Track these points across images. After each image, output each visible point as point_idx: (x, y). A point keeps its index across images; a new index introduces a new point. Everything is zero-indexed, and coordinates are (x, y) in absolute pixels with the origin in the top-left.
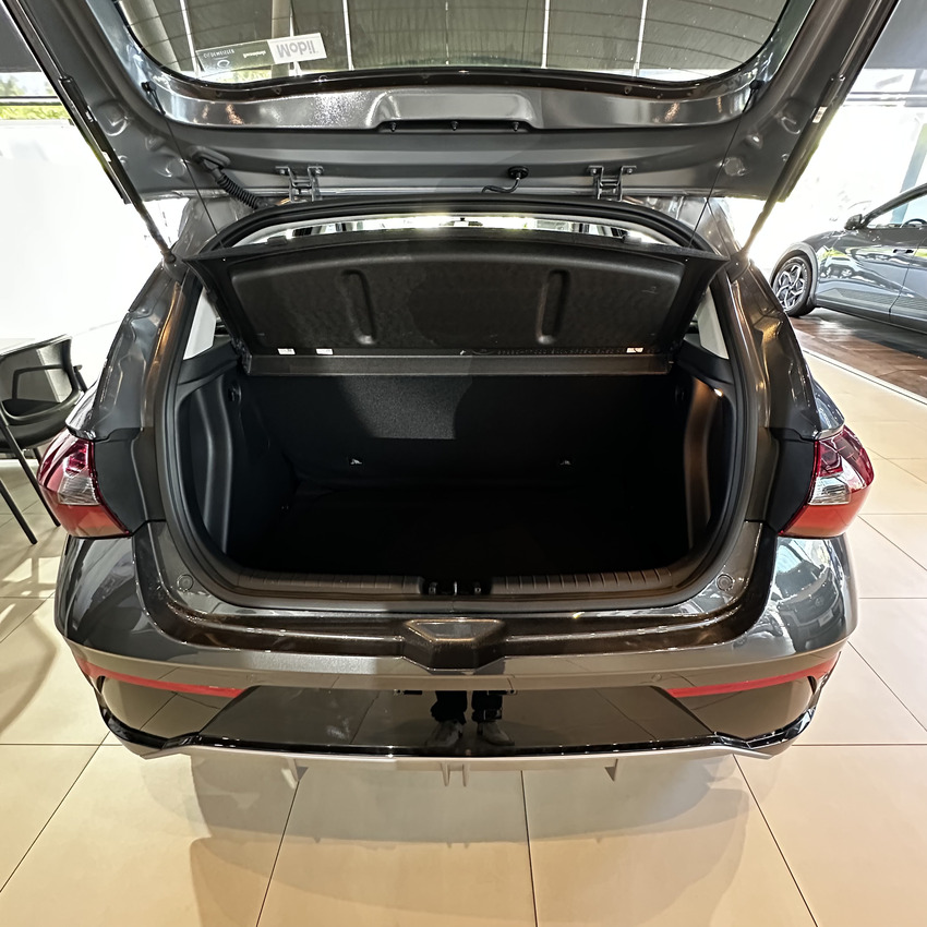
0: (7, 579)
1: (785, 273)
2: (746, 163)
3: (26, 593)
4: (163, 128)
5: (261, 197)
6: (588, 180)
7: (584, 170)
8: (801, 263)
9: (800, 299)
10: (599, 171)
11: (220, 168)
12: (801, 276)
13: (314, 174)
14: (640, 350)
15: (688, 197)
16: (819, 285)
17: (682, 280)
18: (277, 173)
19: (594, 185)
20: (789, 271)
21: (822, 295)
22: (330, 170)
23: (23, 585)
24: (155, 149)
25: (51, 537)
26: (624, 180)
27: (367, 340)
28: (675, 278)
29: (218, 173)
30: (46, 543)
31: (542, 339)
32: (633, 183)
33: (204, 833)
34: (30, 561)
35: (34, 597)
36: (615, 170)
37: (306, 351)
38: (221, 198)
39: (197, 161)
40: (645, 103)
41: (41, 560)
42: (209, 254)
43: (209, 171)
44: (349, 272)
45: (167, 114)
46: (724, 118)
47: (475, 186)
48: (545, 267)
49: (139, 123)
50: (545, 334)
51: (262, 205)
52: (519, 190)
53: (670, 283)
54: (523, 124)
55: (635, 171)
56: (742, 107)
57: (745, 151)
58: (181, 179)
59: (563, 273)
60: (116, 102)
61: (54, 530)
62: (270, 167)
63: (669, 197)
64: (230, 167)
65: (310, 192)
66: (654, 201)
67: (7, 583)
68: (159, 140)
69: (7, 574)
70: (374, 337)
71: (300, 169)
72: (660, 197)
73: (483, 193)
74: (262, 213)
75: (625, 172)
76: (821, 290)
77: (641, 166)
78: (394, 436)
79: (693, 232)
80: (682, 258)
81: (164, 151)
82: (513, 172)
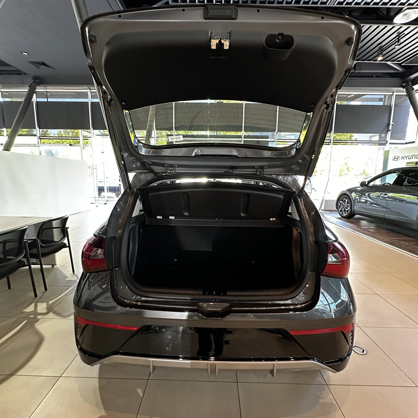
0: (24, 311)
1: (341, 202)
2: (299, 167)
3: (32, 316)
4: (138, 156)
5: (159, 173)
6: (255, 170)
7: (253, 167)
8: (346, 198)
9: (349, 212)
10: (257, 168)
11: (149, 165)
12: (348, 203)
13: (175, 167)
14: (275, 219)
15: (285, 175)
16: (355, 207)
17: (284, 197)
18: (165, 166)
19: (257, 171)
20: (342, 201)
21: (357, 210)
22: (179, 166)
23: (31, 313)
24: (133, 160)
25: (43, 295)
26: (265, 170)
27: (186, 214)
28: (282, 197)
29: (148, 166)
30: (41, 297)
31: (242, 215)
32: (267, 171)
33: (104, 413)
34: (34, 304)
35: (35, 318)
36: (262, 167)
37: (166, 217)
38: (147, 172)
39: (143, 164)
40: (270, 152)
41: (38, 304)
42: (142, 188)
43: (146, 166)
44: (184, 193)
45: (140, 152)
46: (289, 156)
47: (221, 171)
48: (242, 193)
49: (131, 154)
50: (243, 213)
51: (158, 175)
52: (234, 172)
53: (280, 198)
54: (235, 156)
55: (268, 168)
56: (294, 154)
57: (298, 164)
58: (137, 167)
59: (248, 195)
60: (127, 150)
61: (45, 292)
62: (163, 165)
63: (279, 175)
64: (152, 165)
65: (173, 172)
66: (275, 176)
67: (24, 312)
68: (134, 158)
69: (25, 309)
70: (189, 213)
71: (171, 166)
72: (277, 175)
73: (224, 173)
74: (158, 177)
75: (265, 168)
76: (356, 208)
77: (269, 167)
78: (191, 249)
79: (285, 184)
80: (283, 191)
81: (135, 161)
82: (232, 168)
